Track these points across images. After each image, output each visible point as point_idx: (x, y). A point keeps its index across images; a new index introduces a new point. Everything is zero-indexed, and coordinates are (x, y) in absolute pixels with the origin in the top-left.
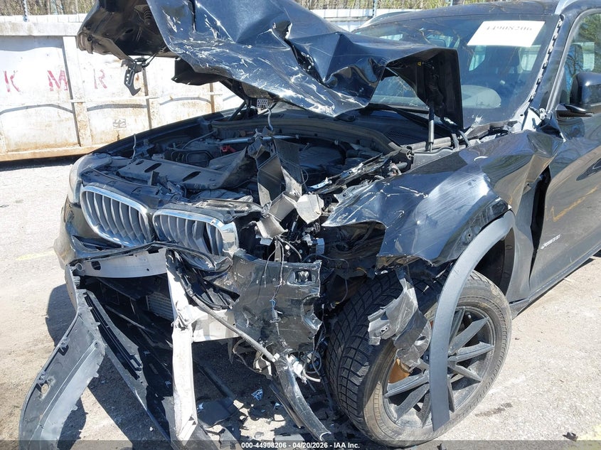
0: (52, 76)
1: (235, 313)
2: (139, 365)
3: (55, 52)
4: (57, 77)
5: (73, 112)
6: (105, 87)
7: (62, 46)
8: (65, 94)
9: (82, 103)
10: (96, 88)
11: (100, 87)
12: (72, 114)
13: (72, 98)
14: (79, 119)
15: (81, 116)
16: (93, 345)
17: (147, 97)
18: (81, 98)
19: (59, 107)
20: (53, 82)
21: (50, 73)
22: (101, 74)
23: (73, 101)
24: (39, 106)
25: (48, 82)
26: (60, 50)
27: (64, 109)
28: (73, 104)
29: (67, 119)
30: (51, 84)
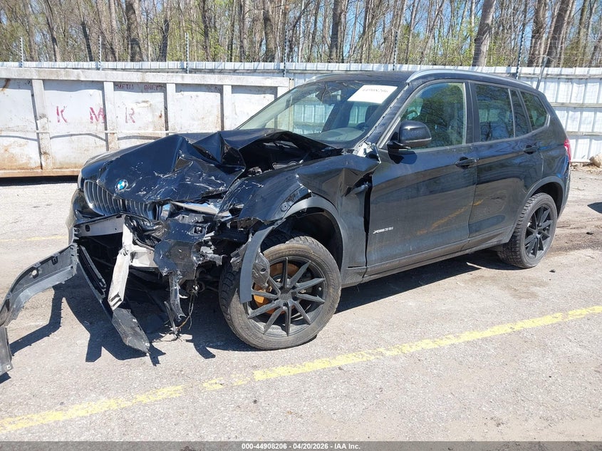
0: (93, 112)
1: (157, 253)
2: (104, 285)
3: (97, 93)
4: (97, 113)
5: (106, 140)
6: (134, 122)
7: (102, 89)
8: (101, 126)
9: (114, 133)
10: (127, 122)
11: (130, 122)
12: (105, 142)
13: (106, 129)
14: (110, 146)
15: (113, 144)
16: (70, 267)
17: (167, 132)
18: (113, 129)
19: (96, 136)
20: (94, 116)
21: (92, 109)
22: (131, 112)
23: (106, 132)
24: (81, 134)
25: (90, 116)
26: (101, 92)
27: (100, 138)
28: (106, 134)
29: (102, 146)
30: (92, 118)
